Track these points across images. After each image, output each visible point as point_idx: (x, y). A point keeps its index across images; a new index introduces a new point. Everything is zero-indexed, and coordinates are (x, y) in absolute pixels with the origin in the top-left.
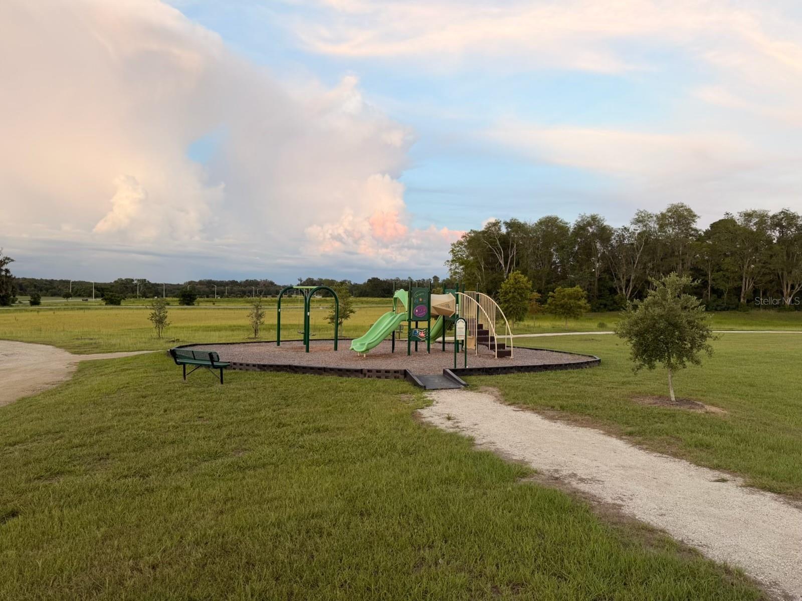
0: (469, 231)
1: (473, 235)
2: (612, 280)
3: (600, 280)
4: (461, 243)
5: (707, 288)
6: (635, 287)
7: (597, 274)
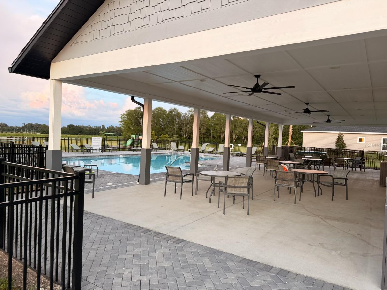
0: (128, 110)
1: (129, 111)
2: (181, 132)
3: (176, 131)
4: (125, 114)
5: (211, 136)
6: (188, 135)
7: (176, 129)
